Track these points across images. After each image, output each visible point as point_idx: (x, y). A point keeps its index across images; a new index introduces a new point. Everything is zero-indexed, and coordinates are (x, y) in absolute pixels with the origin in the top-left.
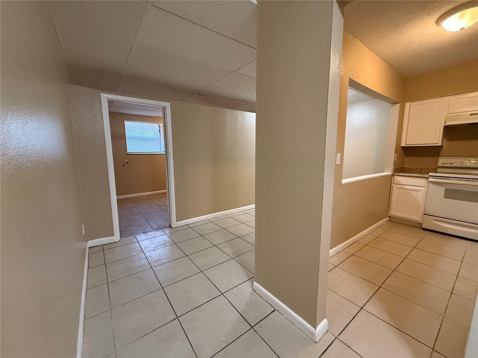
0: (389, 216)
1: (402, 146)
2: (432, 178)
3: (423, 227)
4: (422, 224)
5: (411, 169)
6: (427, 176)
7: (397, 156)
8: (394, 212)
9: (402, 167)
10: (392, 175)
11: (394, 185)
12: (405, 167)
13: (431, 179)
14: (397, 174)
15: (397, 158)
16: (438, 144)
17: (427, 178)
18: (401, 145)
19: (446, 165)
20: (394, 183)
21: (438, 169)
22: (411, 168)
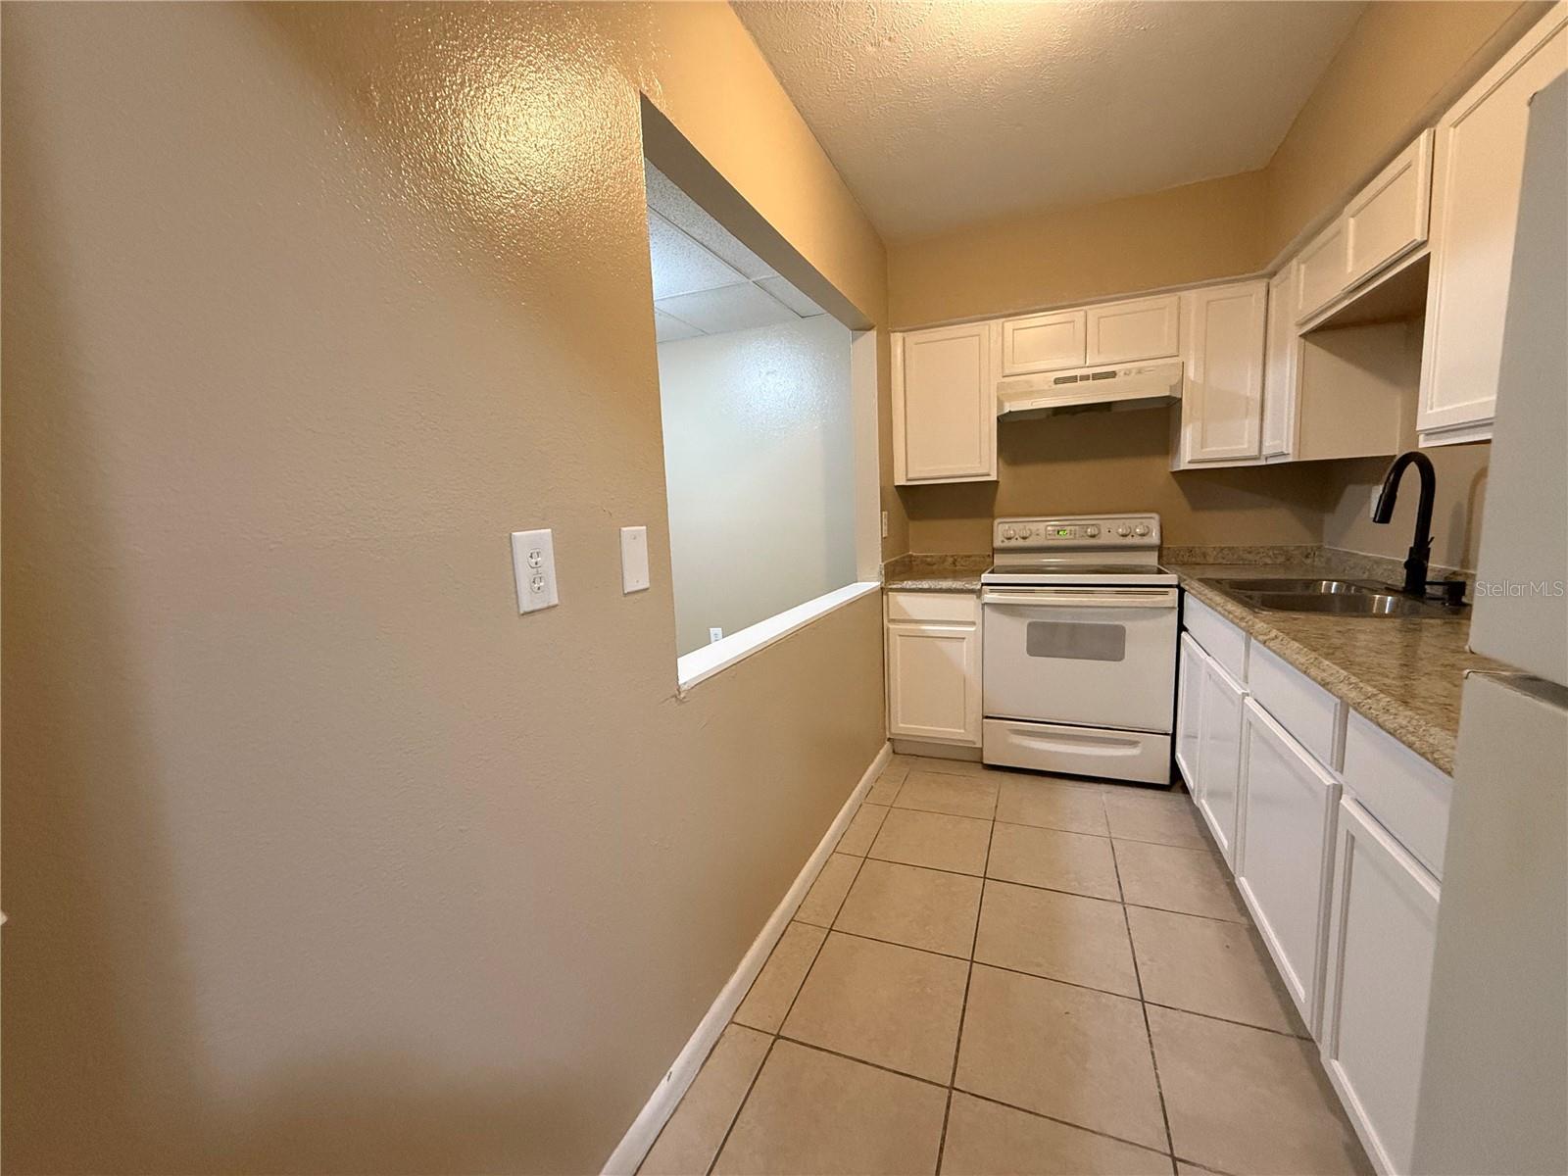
0: (889, 739)
1: (897, 484)
2: (992, 591)
3: (985, 762)
4: (981, 749)
5: (929, 559)
6: (979, 587)
7: (888, 521)
8: (903, 725)
9: (904, 557)
10: (883, 590)
11: (891, 626)
12: (911, 556)
13: (990, 597)
14: (894, 586)
15: (889, 525)
16: (989, 475)
17: (978, 593)
18: (893, 483)
19: (1013, 543)
20: (891, 617)
21: (995, 556)
22: (927, 556)
